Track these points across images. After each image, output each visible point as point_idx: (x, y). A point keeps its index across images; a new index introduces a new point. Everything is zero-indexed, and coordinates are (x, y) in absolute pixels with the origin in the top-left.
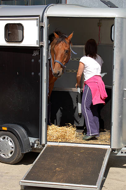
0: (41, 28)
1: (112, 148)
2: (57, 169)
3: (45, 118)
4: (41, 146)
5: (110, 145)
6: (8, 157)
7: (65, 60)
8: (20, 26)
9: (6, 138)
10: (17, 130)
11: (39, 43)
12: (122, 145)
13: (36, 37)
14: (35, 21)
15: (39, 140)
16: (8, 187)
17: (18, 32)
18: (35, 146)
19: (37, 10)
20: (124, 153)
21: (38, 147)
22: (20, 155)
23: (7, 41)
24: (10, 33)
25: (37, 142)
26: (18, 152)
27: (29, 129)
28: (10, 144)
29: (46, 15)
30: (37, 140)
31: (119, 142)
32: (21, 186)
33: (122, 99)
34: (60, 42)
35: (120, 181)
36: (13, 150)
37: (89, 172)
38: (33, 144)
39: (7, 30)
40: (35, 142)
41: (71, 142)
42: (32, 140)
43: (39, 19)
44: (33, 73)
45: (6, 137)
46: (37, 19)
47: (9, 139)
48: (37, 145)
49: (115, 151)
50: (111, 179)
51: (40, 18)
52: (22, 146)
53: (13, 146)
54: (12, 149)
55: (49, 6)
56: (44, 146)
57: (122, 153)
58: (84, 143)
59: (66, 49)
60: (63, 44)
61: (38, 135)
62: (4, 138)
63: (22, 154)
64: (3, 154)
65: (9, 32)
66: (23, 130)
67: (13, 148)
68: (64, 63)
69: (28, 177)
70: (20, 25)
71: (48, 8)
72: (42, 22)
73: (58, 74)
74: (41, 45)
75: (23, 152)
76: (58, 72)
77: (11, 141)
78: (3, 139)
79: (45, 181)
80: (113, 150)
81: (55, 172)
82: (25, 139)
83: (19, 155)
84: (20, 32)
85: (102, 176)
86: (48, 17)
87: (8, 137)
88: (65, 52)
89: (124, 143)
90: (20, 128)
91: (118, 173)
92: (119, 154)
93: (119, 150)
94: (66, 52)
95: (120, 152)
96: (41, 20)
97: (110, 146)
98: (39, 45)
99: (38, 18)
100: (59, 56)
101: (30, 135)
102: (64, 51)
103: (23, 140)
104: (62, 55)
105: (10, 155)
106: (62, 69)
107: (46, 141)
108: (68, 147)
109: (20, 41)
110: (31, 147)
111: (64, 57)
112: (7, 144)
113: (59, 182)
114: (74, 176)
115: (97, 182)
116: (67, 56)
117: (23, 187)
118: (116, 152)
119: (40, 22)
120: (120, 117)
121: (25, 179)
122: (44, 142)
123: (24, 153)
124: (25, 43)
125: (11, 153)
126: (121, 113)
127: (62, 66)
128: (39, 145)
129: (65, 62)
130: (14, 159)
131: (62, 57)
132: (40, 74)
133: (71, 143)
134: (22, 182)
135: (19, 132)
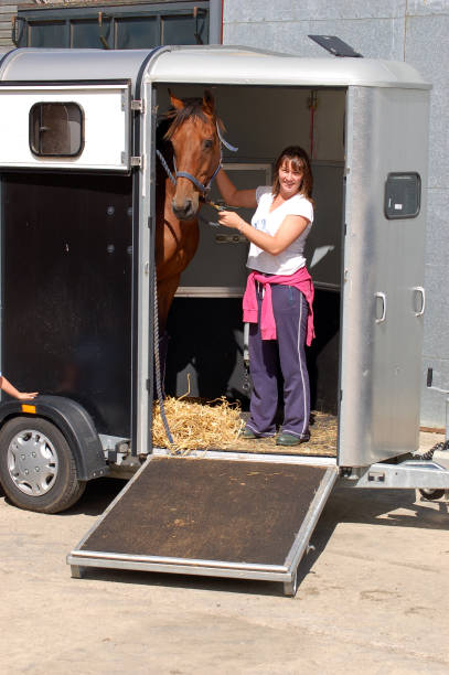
0: (135, 116)
1: (341, 464)
2: (177, 521)
3: (147, 378)
4: (136, 460)
5: (336, 457)
6: (38, 493)
7: (205, 168)
8: (75, 111)
9: (34, 436)
10: (64, 412)
11: (130, 160)
12: (373, 456)
13: (120, 143)
14: (118, 97)
15: (128, 443)
16: (35, 571)
17: (67, 127)
18: (119, 461)
19: (122, 64)
20: (376, 478)
21: (126, 463)
22: (75, 485)
23: (38, 154)
24: (44, 131)
25: (123, 448)
26: (67, 479)
27: (102, 410)
28: (46, 454)
29: (148, 79)
30: (123, 442)
31: (362, 448)
32: (73, 566)
33: (371, 322)
34: (187, 118)
35: (362, 558)
36: (54, 471)
37: (269, 531)
38: (113, 454)
39: (37, 123)
40: (117, 447)
41: (225, 447)
42: (109, 442)
43: (127, 92)
44: (111, 248)
45: (34, 434)
46: (123, 90)
47: (43, 438)
48: (124, 458)
49: (350, 473)
50: (337, 552)
51: (130, 87)
52: (80, 460)
53: (54, 460)
54: (52, 468)
55: (157, 53)
56: (145, 460)
57: (371, 479)
58: (261, 450)
59: (207, 136)
60: (195, 125)
61: (126, 427)
62: (28, 437)
63: (80, 482)
64: (25, 484)
65: (42, 128)
66: (83, 414)
67: (53, 465)
68: (203, 178)
69: (92, 543)
70: (74, 107)
71: (156, 58)
72: (138, 98)
73: (188, 208)
74: (134, 164)
75: (83, 476)
76: (186, 205)
77: (47, 446)
78: (25, 440)
79: (139, 554)
80: (345, 471)
81: (170, 531)
82: (88, 441)
83: (72, 487)
84: (73, 126)
85: (303, 541)
86: (155, 85)
87: (39, 434)
88: (204, 144)
89: (377, 452)
90: (76, 408)
91: (359, 536)
92: (363, 483)
93: (361, 470)
94: (207, 146)
95: (366, 476)
96: (133, 93)
97: (335, 460)
98: (130, 166)
99: (126, 87)
100: (187, 157)
101: (103, 426)
102: (201, 142)
103: (83, 442)
104: (194, 155)
105: (46, 487)
106: (197, 194)
107: (151, 446)
108: (213, 462)
109: (73, 152)
110: (108, 463)
111: (203, 160)
112: (36, 454)
113: (180, 556)
114: (223, 540)
115: (287, 555)
116: (209, 157)
117: (78, 569)
118: (353, 477)
119: (131, 98)
120: (365, 374)
121: (83, 549)
122: (142, 448)
123: (87, 479)
124: (87, 161)
125: (48, 481)
126: (368, 362)
127: (196, 188)
128: (130, 457)
129: (205, 174)
130: (56, 498)
131: (197, 161)
132: (131, 250)
133: (225, 451)
134: (74, 556)
135: (71, 420)
